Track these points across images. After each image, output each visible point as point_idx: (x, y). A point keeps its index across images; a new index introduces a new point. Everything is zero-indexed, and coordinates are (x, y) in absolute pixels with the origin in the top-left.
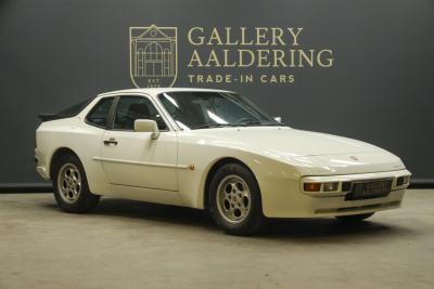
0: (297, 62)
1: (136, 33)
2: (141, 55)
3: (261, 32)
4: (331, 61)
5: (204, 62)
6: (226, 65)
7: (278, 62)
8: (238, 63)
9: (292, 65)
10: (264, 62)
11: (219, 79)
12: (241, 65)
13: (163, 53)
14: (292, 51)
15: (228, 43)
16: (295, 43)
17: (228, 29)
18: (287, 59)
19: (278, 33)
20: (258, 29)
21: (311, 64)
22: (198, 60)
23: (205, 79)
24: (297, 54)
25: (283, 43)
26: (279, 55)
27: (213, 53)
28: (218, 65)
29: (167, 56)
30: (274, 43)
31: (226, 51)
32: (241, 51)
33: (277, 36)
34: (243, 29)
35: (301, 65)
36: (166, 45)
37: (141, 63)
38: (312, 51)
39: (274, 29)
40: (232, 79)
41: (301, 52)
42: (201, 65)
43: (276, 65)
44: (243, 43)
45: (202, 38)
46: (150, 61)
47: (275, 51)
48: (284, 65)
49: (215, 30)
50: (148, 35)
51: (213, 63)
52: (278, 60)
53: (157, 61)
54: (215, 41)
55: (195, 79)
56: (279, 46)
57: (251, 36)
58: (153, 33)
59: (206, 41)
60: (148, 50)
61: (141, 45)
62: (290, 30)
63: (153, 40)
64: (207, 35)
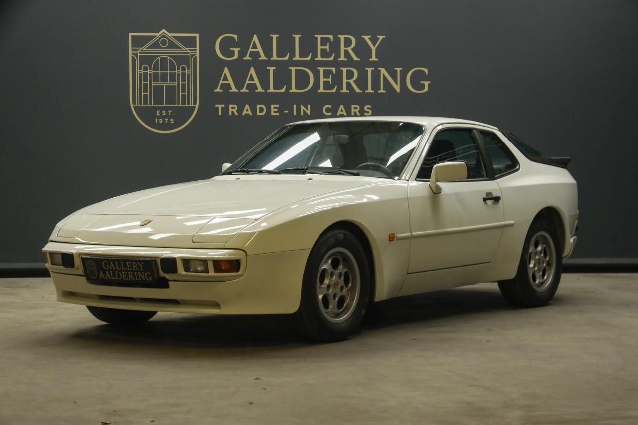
0: (376, 86)
1: (138, 42)
2: (145, 74)
3: (324, 42)
4: (426, 83)
5: (239, 86)
6: (271, 90)
7: (349, 86)
8: (289, 87)
9: (370, 90)
10: (327, 86)
11: (261, 110)
12: (293, 90)
13: (178, 72)
14: (370, 70)
15: (275, 58)
16: (374, 58)
17: (275, 37)
18: (361, 82)
19: (348, 43)
20: (319, 37)
21: (397, 88)
22: (230, 81)
23: (240, 110)
24: (376, 74)
25: (355, 58)
26: (350, 75)
27: (252, 71)
28: (260, 89)
29: (184, 75)
30: (342, 58)
31: (271, 69)
32: (293, 69)
33: (347, 47)
34: (297, 37)
35: (382, 91)
36: (183, 60)
37: (145, 85)
38: (399, 69)
39: (342, 37)
40: (280, 110)
41: (383, 71)
42: (234, 89)
43: (345, 90)
44: (297, 58)
45: (236, 50)
46: (160, 83)
47: (344, 70)
48: (357, 90)
49: (255, 38)
50: (156, 45)
51: (252, 87)
52: (349, 82)
53: (169, 83)
54: (255, 55)
55: (225, 110)
56: (350, 62)
57: (308, 47)
58: (164, 42)
59: (242, 54)
60: (156, 68)
61: (146, 60)
62: (367, 38)
63: (164, 53)
64: (244, 44)
